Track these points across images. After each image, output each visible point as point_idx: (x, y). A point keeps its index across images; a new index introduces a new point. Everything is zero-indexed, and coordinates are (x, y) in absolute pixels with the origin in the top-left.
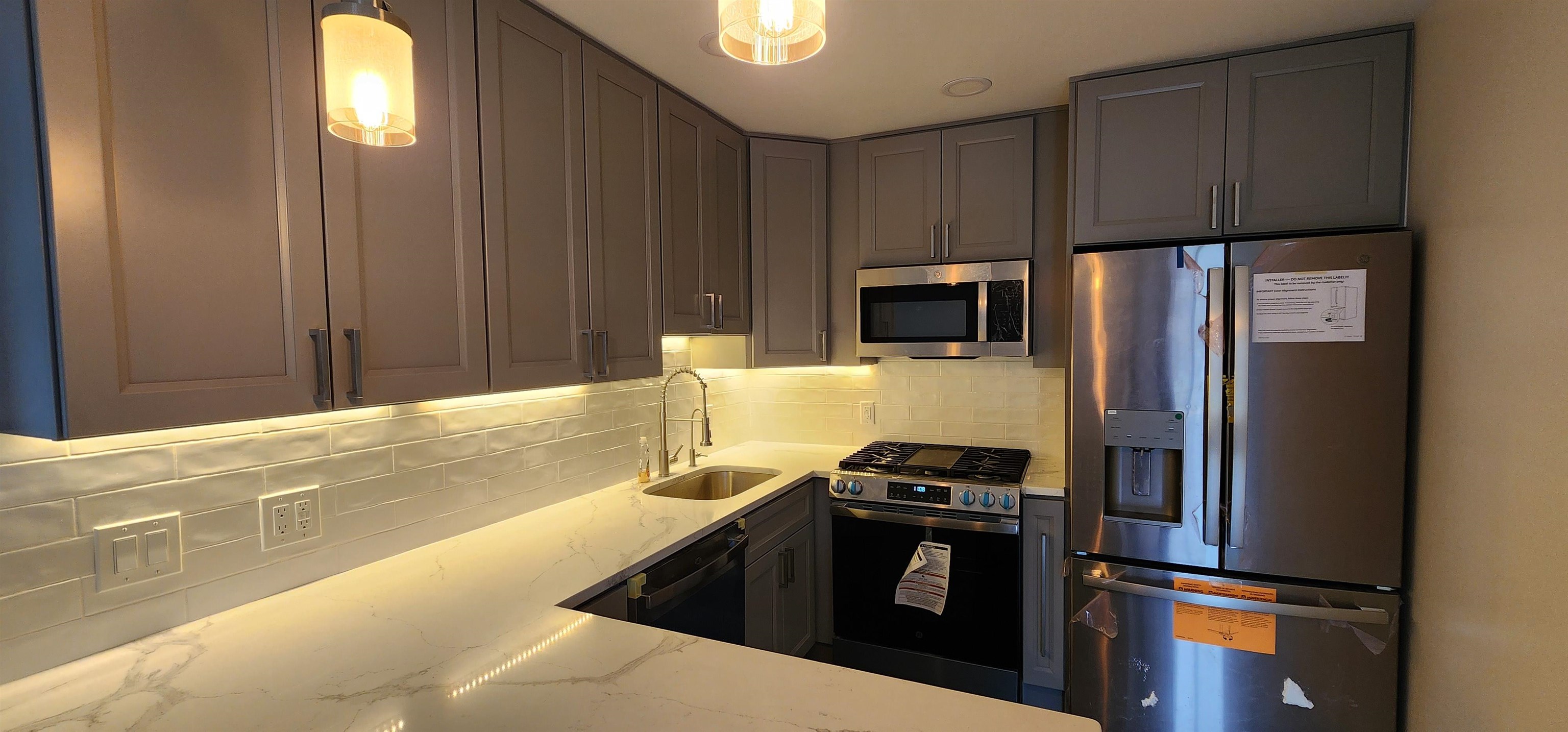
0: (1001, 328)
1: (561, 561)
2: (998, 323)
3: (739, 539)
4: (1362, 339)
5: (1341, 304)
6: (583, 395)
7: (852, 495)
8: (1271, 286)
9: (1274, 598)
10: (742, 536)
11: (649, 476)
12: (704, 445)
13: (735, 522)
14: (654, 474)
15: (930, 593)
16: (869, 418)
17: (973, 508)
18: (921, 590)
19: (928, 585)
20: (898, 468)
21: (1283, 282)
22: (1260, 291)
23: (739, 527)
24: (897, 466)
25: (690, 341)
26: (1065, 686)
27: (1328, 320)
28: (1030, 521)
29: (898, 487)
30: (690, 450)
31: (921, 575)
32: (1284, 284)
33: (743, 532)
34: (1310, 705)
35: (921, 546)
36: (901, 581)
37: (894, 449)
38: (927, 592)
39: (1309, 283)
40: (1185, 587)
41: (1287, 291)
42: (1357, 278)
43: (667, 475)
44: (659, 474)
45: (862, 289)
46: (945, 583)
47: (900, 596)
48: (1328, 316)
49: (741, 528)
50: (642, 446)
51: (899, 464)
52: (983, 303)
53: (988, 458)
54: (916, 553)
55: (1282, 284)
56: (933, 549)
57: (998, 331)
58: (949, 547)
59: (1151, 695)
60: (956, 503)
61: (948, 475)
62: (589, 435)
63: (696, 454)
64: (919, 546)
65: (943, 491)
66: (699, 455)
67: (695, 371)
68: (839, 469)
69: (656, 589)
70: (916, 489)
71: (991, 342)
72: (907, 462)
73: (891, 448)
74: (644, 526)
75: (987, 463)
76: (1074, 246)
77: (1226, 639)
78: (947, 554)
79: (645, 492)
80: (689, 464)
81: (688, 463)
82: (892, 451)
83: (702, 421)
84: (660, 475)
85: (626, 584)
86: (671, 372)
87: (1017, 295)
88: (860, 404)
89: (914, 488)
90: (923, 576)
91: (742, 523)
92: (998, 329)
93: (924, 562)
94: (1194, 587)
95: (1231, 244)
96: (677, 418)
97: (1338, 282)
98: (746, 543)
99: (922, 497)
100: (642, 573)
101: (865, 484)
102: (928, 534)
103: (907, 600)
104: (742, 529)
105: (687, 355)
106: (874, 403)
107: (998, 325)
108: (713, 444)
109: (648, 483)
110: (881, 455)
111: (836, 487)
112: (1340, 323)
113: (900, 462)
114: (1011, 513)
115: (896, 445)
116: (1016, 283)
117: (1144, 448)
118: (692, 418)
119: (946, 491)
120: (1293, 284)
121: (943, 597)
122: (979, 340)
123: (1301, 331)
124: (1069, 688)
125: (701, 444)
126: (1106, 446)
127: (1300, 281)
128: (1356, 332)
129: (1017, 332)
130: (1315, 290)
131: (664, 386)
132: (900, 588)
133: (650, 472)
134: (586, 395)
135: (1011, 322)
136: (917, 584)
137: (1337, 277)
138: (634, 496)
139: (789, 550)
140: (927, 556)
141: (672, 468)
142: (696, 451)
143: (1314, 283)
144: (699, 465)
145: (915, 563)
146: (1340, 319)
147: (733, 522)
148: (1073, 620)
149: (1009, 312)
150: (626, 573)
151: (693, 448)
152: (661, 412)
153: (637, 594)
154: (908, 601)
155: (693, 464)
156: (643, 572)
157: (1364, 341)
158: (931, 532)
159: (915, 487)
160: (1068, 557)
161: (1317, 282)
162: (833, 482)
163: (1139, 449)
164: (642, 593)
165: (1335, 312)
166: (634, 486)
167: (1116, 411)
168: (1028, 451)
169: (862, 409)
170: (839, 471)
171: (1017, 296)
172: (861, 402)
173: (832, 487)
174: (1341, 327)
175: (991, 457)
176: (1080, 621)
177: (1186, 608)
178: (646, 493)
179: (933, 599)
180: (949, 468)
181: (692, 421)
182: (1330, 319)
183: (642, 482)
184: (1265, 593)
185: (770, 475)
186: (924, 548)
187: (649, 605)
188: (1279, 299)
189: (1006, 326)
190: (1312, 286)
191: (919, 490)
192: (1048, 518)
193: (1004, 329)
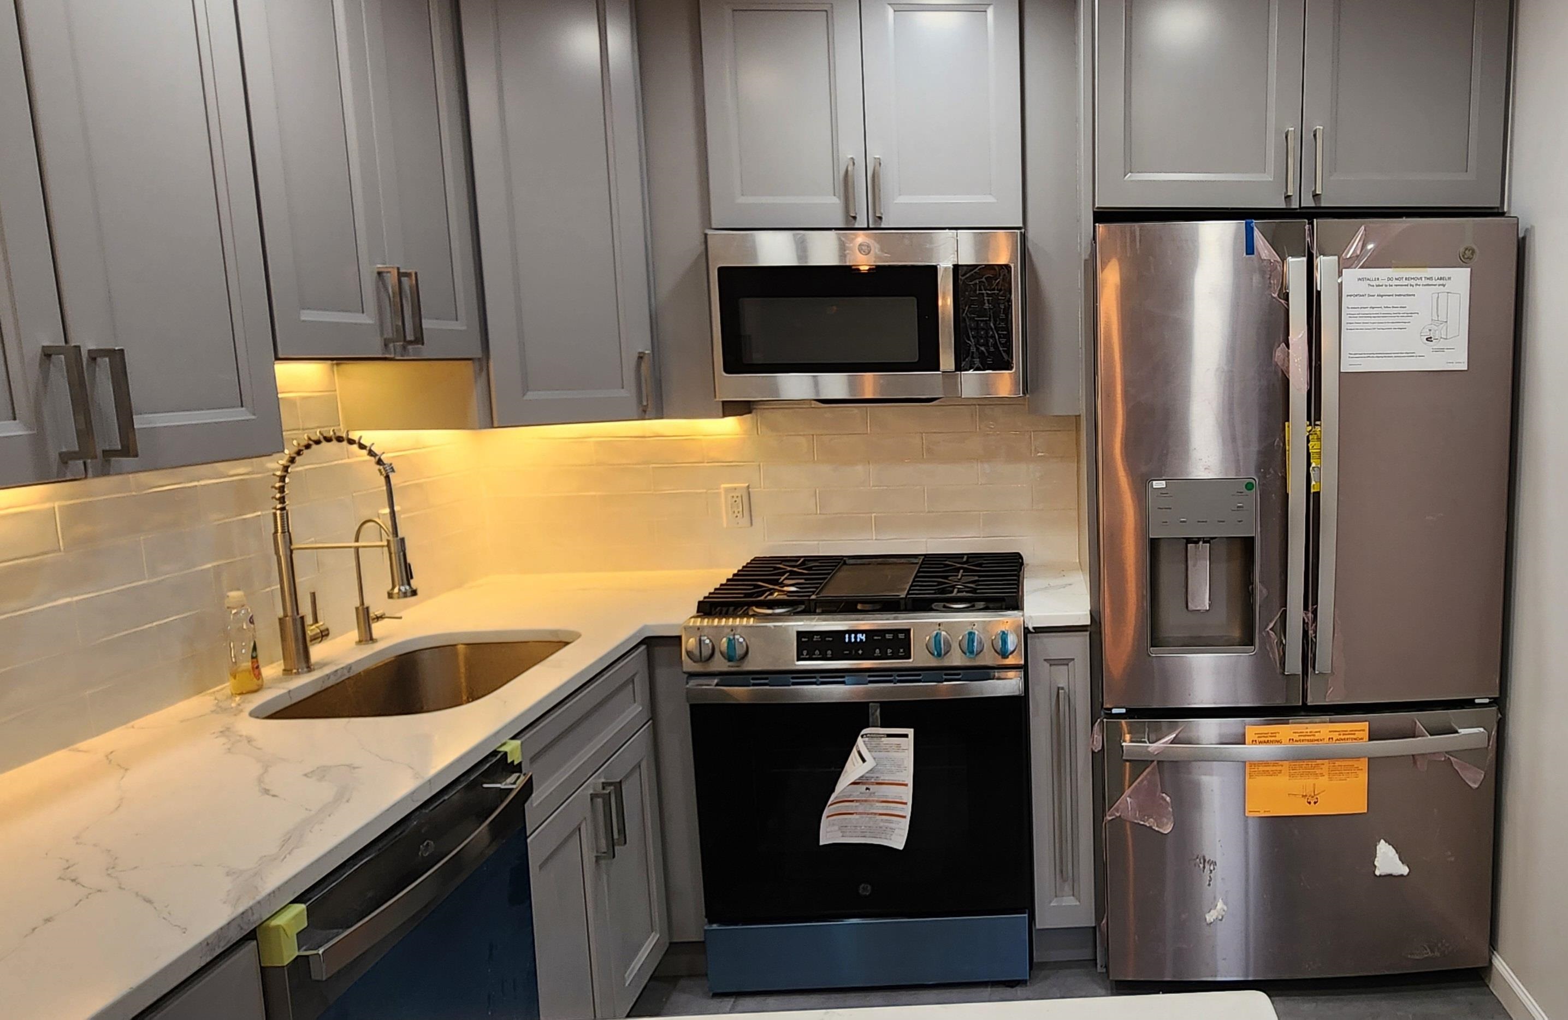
0: (978, 349)
1: (48, 920)
2: (971, 339)
3: (514, 783)
4: (1465, 367)
5: (1442, 318)
6: (47, 505)
7: (730, 664)
8: (1363, 288)
9: (1366, 735)
10: (519, 777)
11: (259, 676)
12: (396, 596)
13: (500, 752)
14: (271, 671)
15: (881, 814)
16: (740, 515)
17: (947, 662)
18: (865, 813)
19: (878, 801)
20: (813, 604)
21: (1377, 283)
22: (1351, 296)
23: (509, 761)
24: (809, 600)
25: (333, 372)
26: (1098, 918)
27: (1429, 340)
28: (1040, 671)
29: (816, 638)
30: (357, 609)
31: (865, 787)
32: (1379, 286)
33: (518, 768)
34: (1405, 870)
35: (862, 736)
36: (829, 802)
37: (795, 569)
38: (875, 814)
39: (1407, 285)
40: (1260, 739)
41: (1382, 296)
42: (1460, 278)
43: (309, 667)
44: (284, 670)
45: (721, 270)
46: (907, 794)
47: (828, 830)
48: (1428, 334)
49: (513, 762)
50: (234, 612)
51: (813, 597)
52: (946, 302)
53: (961, 571)
54: (855, 750)
55: (1377, 286)
56: (883, 739)
57: (973, 352)
58: (910, 732)
59: (1219, 904)
60: (919, 655)
61: (902, 607)
62: (77, 602)
63: (372, 615)
64: (860, 738)
65: (898, 636)
66: (378, 618)
67: (360, 438)
68: (697, 617)
69: (335, 931)
70: (850, 637)
71: (961, 371)
72: (824, 591)
73: (789, 569)
74: (274, 796)
75: (961, 581)
76: (1095, 210)
77: (1310, 803)
78: (909, 743)
79: (255, 714)
80: (357, 639)
81: (354, 635)
82: (792, 573)
83: (388, 546)
84: (287, 672)
85: (256, 939)
86: (295, 442)
87: (1000, 290)
88: (722, 491)
89: (845, 638)
90: (867, 789)
91: (514, 750)
92: (973, 349)
93: (870, 763)
94: (1271, 736)
95: (1315, 220)
96: (316, 542)
97: (1439, 285)
98: (528, 788)
99: (860, 652)
100: (292, 905)
101: (753, 639)
102: (873, 714)
103: (841, 834)
104: (516, 763)
105: (329, 402)
106: (748, 487)
107: (972, 342)
108: (419, 592)
109: (256, 695)
110: (775, 582)
111: (697, 652)
112: (1444, 343)
113: (813, 592)
114: (1010, 661)
115: (797, 561)
116: (1000, 270)
117: (1204, 538)
118: (357, 540)
119: (901, 636)
120: (1390, 286)
121: (904, 817)
122: (941, 368)
123: (1398, 355)
124: (1104, 921)
125: (390, 596)
126: (1151, 539)
127: (1398, 282)
128: (1459, 361)
129: (1004, 354)
130: (1414, 295)
131: (279, 473)
132: (828, 817)
133: (260, 667)
134: (57, 505)
135: (993, 337)
136: (858, 804)
137: (1438, 279)
138: (228, 729)
139: (610, 784)
140: (873, 753)
141: (317, 652)
142: (371, 610)
143: (1413, 286)
144: (382, 639)
145: (854, 769)
146: (1441, 338)
147: (495, 753)
148: (1110, 816)
149: (990, 320)
150: (253, 914)
151: (362, 603)
152: (276, 532)
153: (289, 952)
154: (843, 836)
155: (367, 637)
156: (295, 901)
157: (1466, 369)
158: (878, 711)
159: (847, 636)
160: (1099, 720)
161: (1416, 285)
162: (690, 643)
163: (1196, 539)
164: (299, 949)
165: (1436, 328)
166: (220, 704)
167: (1164, 482)
168: (1018, 554)
169: (726, 498)
170: (699, 620)
171: (1001, 293)
172: (723, 486)
173: (688, 653)
174: (1442, 350)
175: (966, 570)
176: (1120, 816)
177: (1261, 768)
178: (257, 717)
179: (887, 824)
180: (903, 595)
181: (357, 549)
182: (1431, 338)
183: (240, 694)
184: (1356, 731)
185: (558, 643)
186: (867, 739)
187: (320, 972)
188: (1373, 308)
189: (986, 345)
190: (1409, 290)
191: (853, 640)
192: (1065, 662)
193: (983, 349)
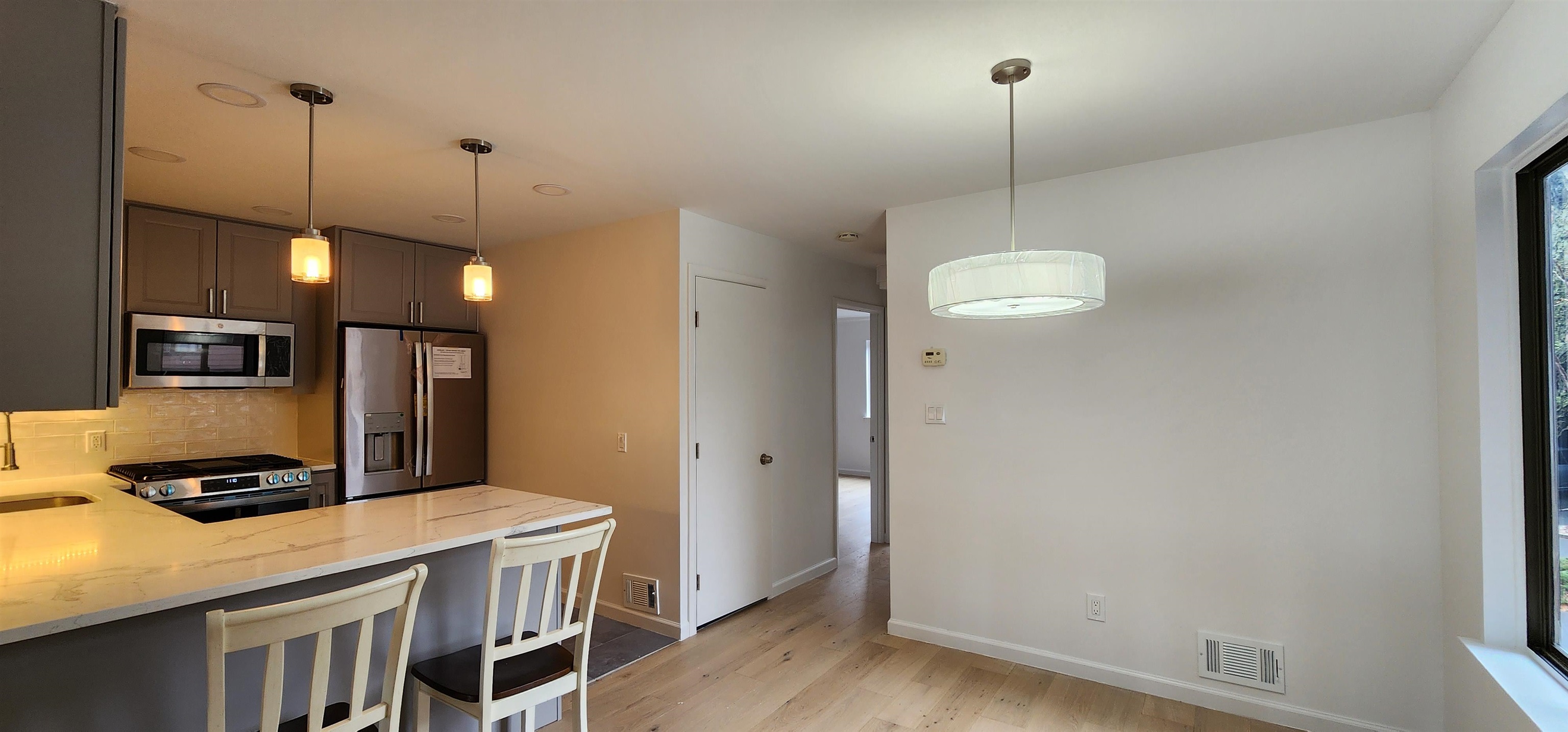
2: (272, 365)
4: (470, 377)
5: (464, 363)
7: (164, 497)
8: (439, 352)
16: (99, 446)
17: (276, 487)
21: (443, 351)
22: (435, 355)
27: (460, 369)
39: (450, 353)
41: (445, 355)
42: (468, 352)
45: (139, 330)
52: (262, 349)
57: (273, 370)
60: (264, 486)
70: (232, 481)
71: (267, 377)
76: (339, 321)
88: (86, 435)
89: (227, 482)
92: (273, 368)
95: (423, 332)
106: (105, 432)
112: (464, 370)
114: (305, 483)
116: (285, 340)
119: (252, 480)
120: (447, 352)
122: (259, 375)
123: (451, 373)
128: (469, 376)
129: (286, 370)
130: (455, 356)
135: (281, 363)
137: (461, 351)
149: (280, 357)
159: (228, 480)
165: (461, 366)
167: (371, 414)
169: (89, 438)
171: (286, 347)
172: (87, 432)
174: (464, 372)
188: (442, 359)
189: (278, 367)
190: (454, 354)
191: (231, 482)
192: (325, 484)
193: (276, 368)
